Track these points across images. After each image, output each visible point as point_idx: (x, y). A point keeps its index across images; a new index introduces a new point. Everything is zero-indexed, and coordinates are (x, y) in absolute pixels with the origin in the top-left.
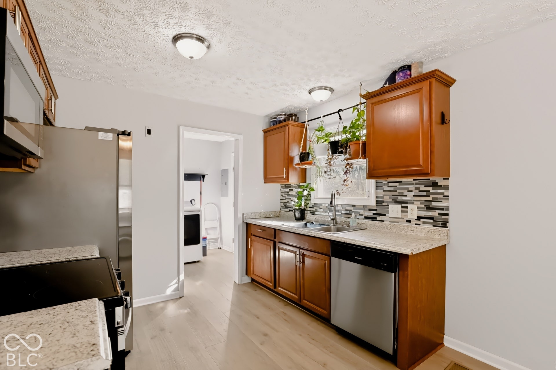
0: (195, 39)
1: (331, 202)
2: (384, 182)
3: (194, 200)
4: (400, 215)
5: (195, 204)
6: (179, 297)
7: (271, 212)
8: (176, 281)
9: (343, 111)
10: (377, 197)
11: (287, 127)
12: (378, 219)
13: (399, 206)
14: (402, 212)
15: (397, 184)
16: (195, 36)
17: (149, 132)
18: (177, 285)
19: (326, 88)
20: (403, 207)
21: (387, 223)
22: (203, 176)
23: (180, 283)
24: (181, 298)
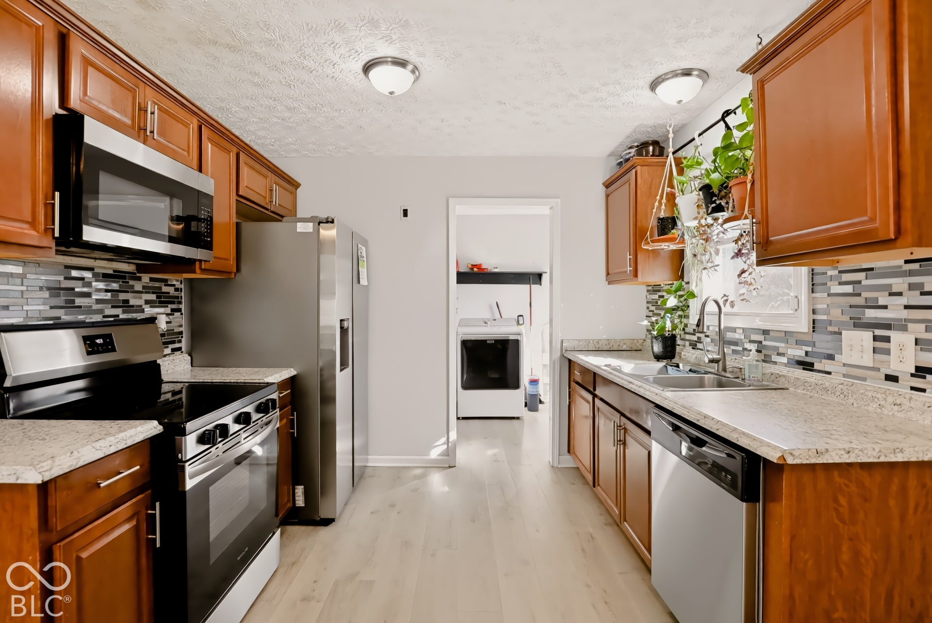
0: (390, 63)
1: (699, 320)
2: (830, 273)
3: (522, 316)
4: (868, 359)
5: (523, 324)
6: (448, 466)
7: (623, 340)
8: (444, 439)
9: (735, 113)
10: (814, 312)
11: (634, 171)
12: (817, 366)
13: (866, 336)
14: (875, 350)
15: (861, 276)
16: (389, 59)
17: (405, 213)
18: (445, 447)
19: (687, 73)
20: (875, 338)
21: (835, 379)
22: (540, 276)
23: (450, 444)
24: (450, 467)
